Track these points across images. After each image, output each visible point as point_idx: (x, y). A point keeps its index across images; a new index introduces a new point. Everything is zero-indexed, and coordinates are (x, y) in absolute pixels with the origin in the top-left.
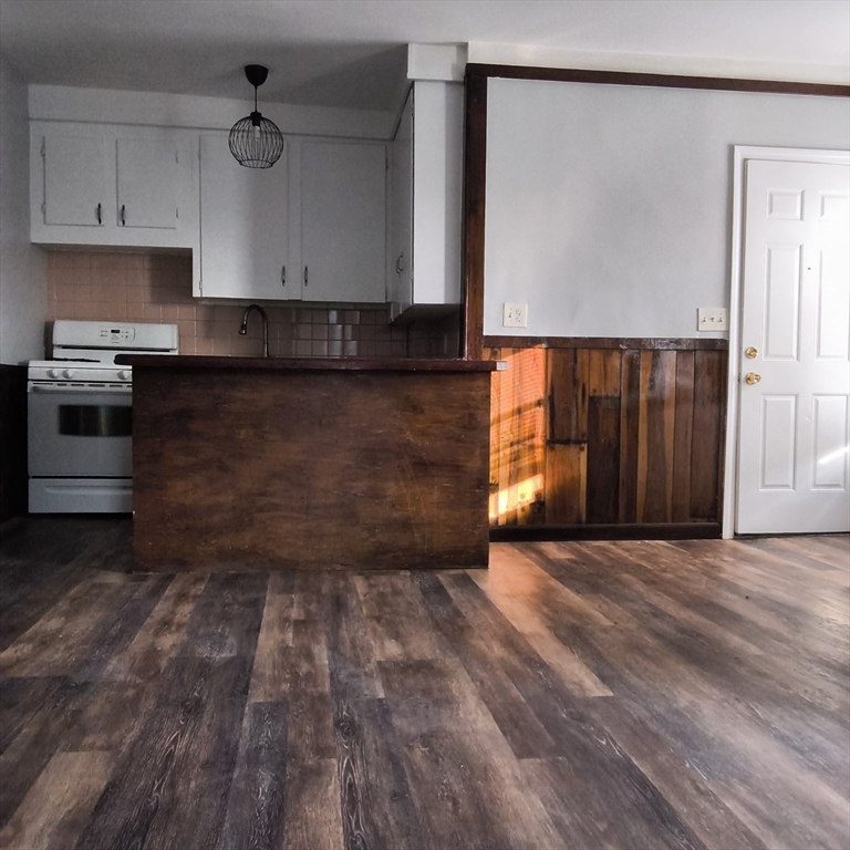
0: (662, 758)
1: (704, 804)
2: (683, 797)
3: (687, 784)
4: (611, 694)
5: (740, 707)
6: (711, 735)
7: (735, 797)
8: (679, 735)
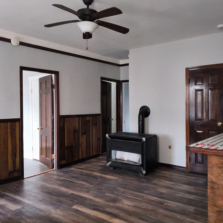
0: (54, 199)
1: (44, 196)
2: (47, 196)
3: (48, 197)
4: (72, 207)
5: (47, 213)
6: (49, 206)
7: (41, 198)
8: (54, 204)
